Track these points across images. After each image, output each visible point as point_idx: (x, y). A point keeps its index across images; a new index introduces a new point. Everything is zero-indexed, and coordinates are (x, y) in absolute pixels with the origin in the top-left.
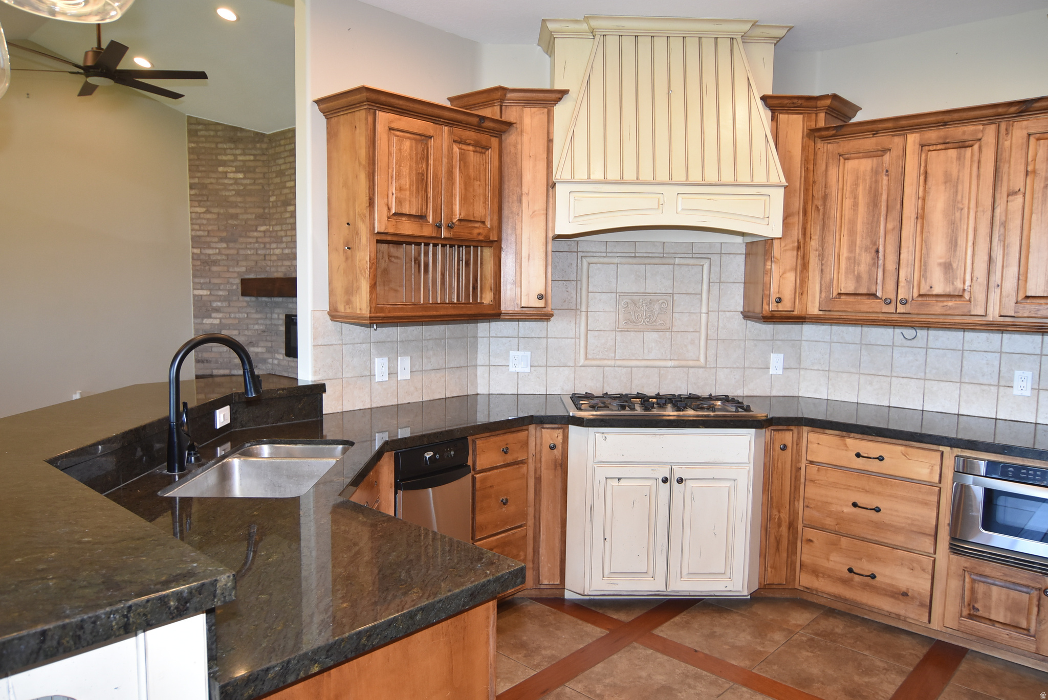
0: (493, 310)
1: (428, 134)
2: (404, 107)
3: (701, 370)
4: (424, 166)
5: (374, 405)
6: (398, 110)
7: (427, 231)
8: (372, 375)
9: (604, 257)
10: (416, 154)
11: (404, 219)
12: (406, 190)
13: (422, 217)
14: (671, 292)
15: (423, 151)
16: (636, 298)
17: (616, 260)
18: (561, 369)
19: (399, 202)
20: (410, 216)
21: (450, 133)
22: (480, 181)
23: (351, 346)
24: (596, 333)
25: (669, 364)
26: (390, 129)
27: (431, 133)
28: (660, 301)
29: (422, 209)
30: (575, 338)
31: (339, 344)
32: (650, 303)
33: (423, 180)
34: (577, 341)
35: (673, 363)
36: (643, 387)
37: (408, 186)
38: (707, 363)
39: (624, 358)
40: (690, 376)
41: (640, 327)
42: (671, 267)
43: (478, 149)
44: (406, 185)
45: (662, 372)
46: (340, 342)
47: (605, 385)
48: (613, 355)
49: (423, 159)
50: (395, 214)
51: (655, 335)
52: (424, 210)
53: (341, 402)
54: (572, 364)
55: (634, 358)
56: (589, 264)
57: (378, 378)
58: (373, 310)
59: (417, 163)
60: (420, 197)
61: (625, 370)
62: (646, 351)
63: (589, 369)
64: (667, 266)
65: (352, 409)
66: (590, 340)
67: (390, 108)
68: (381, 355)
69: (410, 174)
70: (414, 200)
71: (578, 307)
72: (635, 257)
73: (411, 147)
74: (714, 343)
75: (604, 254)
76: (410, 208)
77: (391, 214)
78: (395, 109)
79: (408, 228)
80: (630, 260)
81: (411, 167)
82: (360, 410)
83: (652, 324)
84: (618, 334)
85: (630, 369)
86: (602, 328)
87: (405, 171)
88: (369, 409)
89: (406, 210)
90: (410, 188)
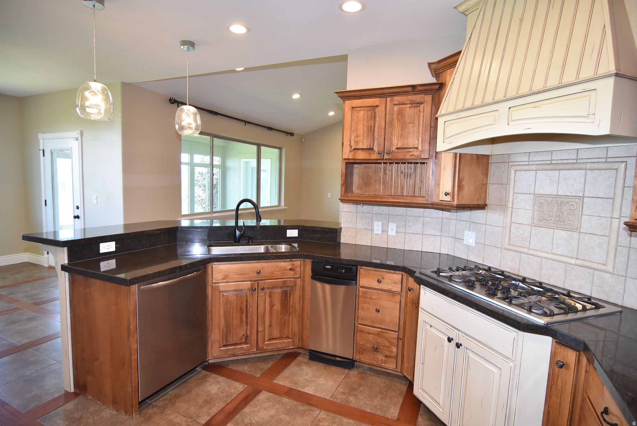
0: (425, 201)
1: (375, 105)
2: (360, 95)
3: (607, 276)
4: (372, 122)
5: (373, 245)
6: (358, 97)
7: (375, 156)
8: (372, 230)
9: (526, 165)
10: (367, 117)
11: (360, 151)
12: (361, 136)
13: (371, 149)
14: (582, 195)
15: (372, 114)
16: (549, 199)
17: (534, 167)
18: (493, 248)
19: (356, 142)
20: (363, 149)
21: (392, 101)
22: (414, 124)
23: (361, 214)
24: (517, 225)
25: (573, 261)
26: (353, 108)
27: (377, 103)
28: (570, 203)
29: (370, 145)
30: (503, 227)
31: (355, 212)
32: (561, 204)
33: (371, 129)
34: (504, 229)
35: (578, 262)
36: (550, 277)
37: (362, 134)
38: (615, 270)
39: (536, 249)
40: (595, 278)
41: (551, 225)
42: (583, 172)
43: (414, 105)
44: (360, 134)
45: (568, 268)
46: (356, 211)
47: (521, 268)
48: (528, 245)
49: (372, 119)
50: (354, 149)
51: (563, 233)
52: (372, 145)
53: (355, 240)
54: (500, 247)
55: (544, 250)
56: (515, 171)
57: (375, 232)
58: (342, 196)
59: (368, 121)
60: (369, 139)
61: (536, 259)
62: (554, 246)
63: (510, 252)
64: (579, 171)
65: (360, 244)
66: (513, 230)
67: (353, 97)
68: (377, 220)
69: (363, 128)
70: (365, 141)
71: (507, 204)
72: (551, 164)
73: (364, 114)
74: (625, 250)
75: (527, 163)
76: (363, 145)
77: (352, 149)
78: (356, 97)
79: (361, 155)
80: (545, 167)
81: (364, 124)
82: (365, 245)
83: (561, 223)
84: (533, 228)
85: (540, 259)
86: (521, 222)
87: (360, 126)
88: (370, 246)
89: (360, 146)
90: (363, 135)
